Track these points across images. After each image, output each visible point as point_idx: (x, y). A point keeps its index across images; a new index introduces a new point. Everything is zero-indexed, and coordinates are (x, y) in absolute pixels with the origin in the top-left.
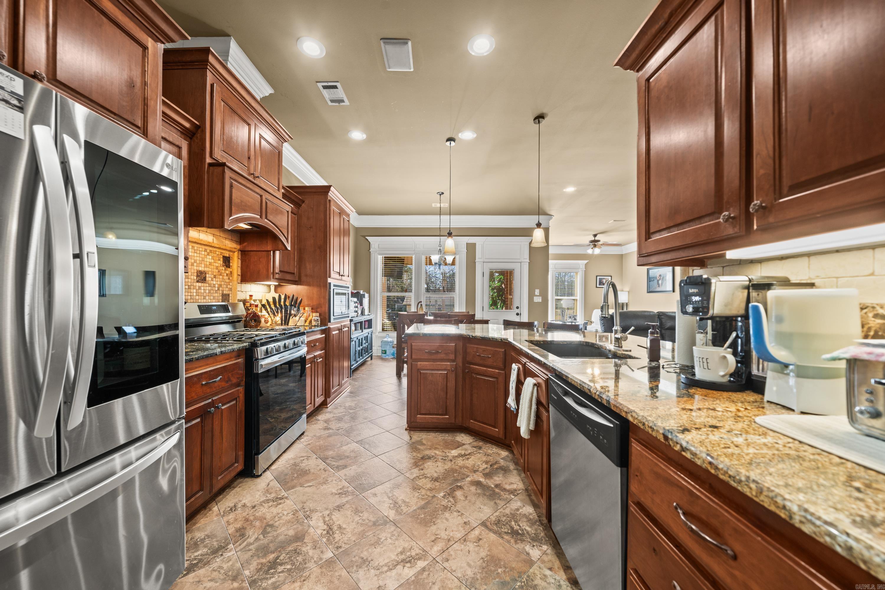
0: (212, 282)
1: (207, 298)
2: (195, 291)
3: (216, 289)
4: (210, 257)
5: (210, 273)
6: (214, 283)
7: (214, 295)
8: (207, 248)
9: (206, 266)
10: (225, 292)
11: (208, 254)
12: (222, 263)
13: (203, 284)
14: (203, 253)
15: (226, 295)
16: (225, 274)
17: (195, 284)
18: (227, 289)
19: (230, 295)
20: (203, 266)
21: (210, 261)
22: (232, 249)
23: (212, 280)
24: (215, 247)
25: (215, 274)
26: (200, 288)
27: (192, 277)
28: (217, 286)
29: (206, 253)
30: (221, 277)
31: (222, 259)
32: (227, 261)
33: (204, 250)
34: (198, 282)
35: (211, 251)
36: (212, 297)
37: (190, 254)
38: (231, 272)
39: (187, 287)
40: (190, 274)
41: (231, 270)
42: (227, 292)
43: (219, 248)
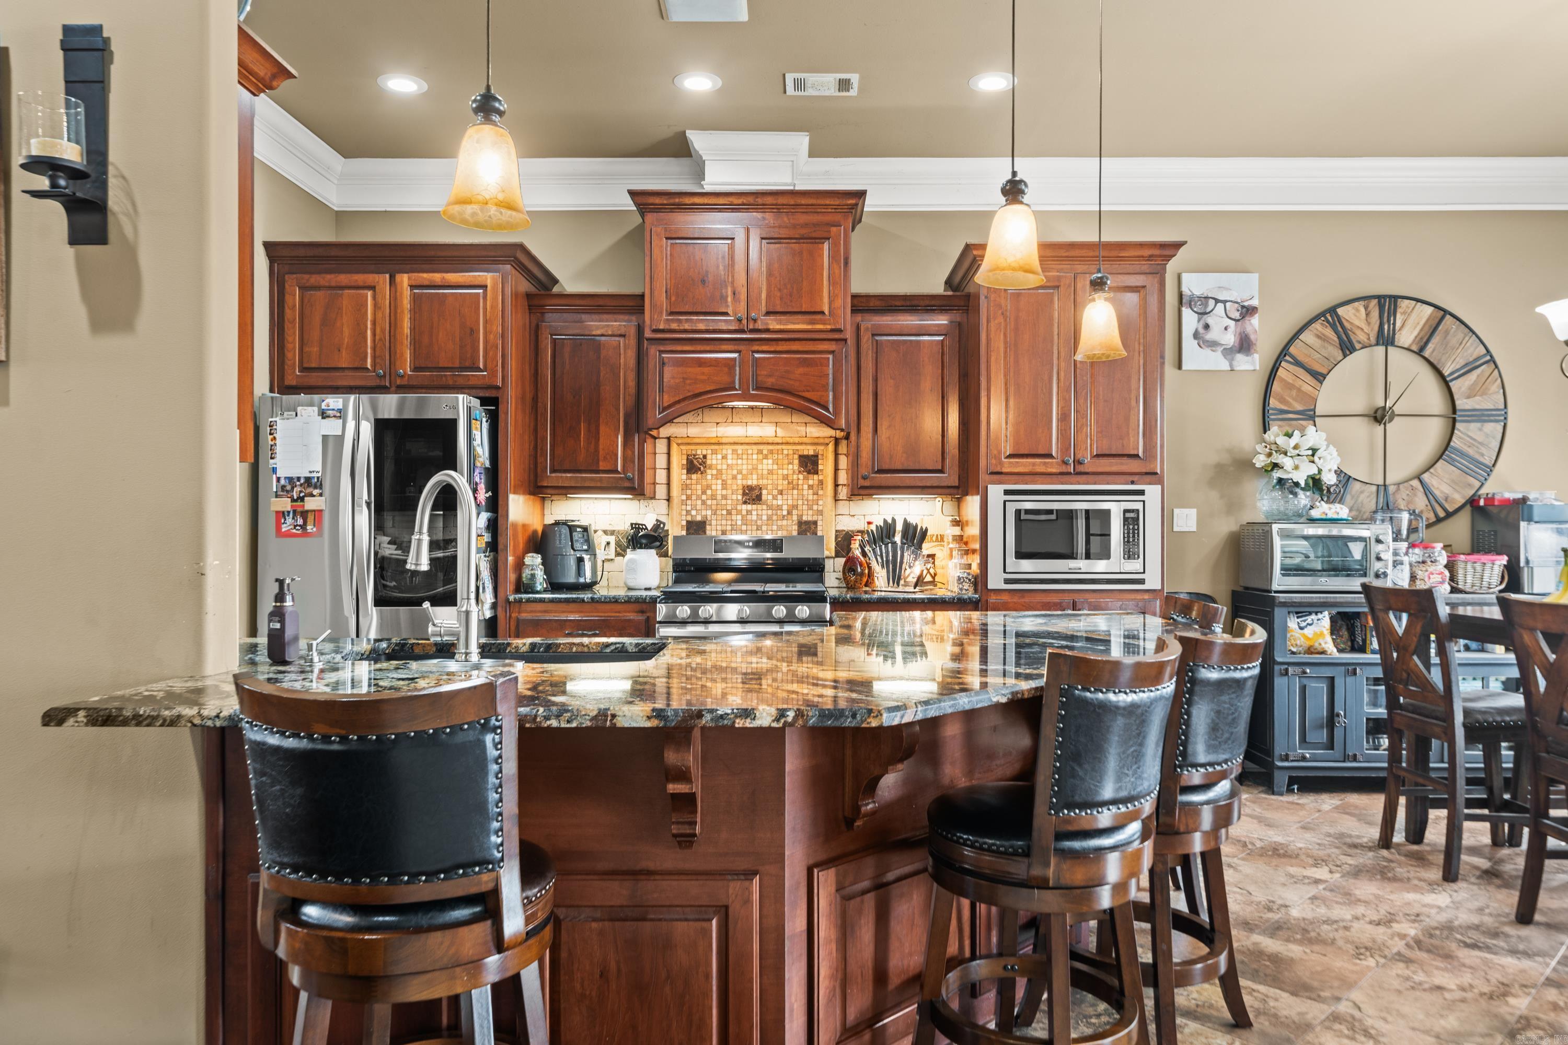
0: (775, 502)
1: (764, 528)
3: (785, 513)
4: (770, 461)
5: (770, 487)
6: (780, 503)
7: (780, 523)
8: (761, 447)
9: (761, 477)
10: (805, 518)
11: (766, 457)
12: (796, 467)
13: (755, 507)
14: (755, 457)
15: (807, 523)
16: (806, 487)
17: (739, 507)
18: (810, 512)
19: (819, 523)
20: (755, 477)
21: (770, 467)
22: (816, 441)
23: (775, 498)
24: (778, 444)
25: (780, 488)
26: (749, 512)
27: (734, 497)
28: (785, 507)
29: (761, 456)
30: (795, 492)
31: (796, 462)
32: (809, 464)
33: (755, 452)
34: (745, 503)
35: (771, 452)
36: (775, 528)
37: (730, 462)
38: (821, 482)
39: (724, 512)
40: (729, 492)
41: (821, 477)
42: (810, 519)
43: (787, 443)
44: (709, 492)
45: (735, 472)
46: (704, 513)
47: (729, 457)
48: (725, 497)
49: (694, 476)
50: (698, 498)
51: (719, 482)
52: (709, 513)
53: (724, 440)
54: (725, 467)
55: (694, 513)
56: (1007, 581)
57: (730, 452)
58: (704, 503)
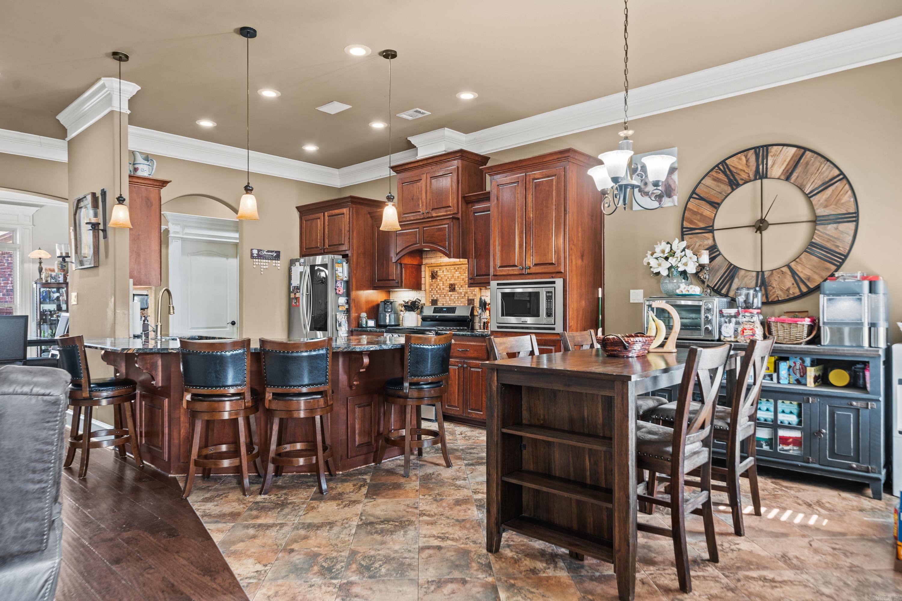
1: (456, 302)
3: (463, 295)
4: (458, 273)
5: (458, 284)
6: (461, 291)
7: (461, 300)
8: (455, 266)
9: (455, 280)
10: (470, 298)
11: (456, 271)
13: (453, 293)
14: (453, 271)
15: (471, 300)
17: (448, 293)
18: (472, 295)
19: (475, 300)
20: (453, 280)
21: (458, 275)
23: (460, 289)
24: (460, 264)
25: (461, 284)
26: (451, 295)
27: (446, 289)
28: (463, 293)
33: (453, 268)
34: (450, 291)
35: (458, 268)
36: (460, 302)
37: (445, 273)
39: (443, 295)
40: (445, 287)
42: (472, 298)
44: (438, 287)
45: (447, 278)
46: (437, 296)
47: (445, 271)
48: (443, 289)
49: (434, 280)
50: (435, 290)
51: (442, 282)
52: (438, 296)
53: (442, 264)
54: (443, 276)
55: (434, 296)
56: (498, 327)
57: (444, 269)
58: (437, 292)
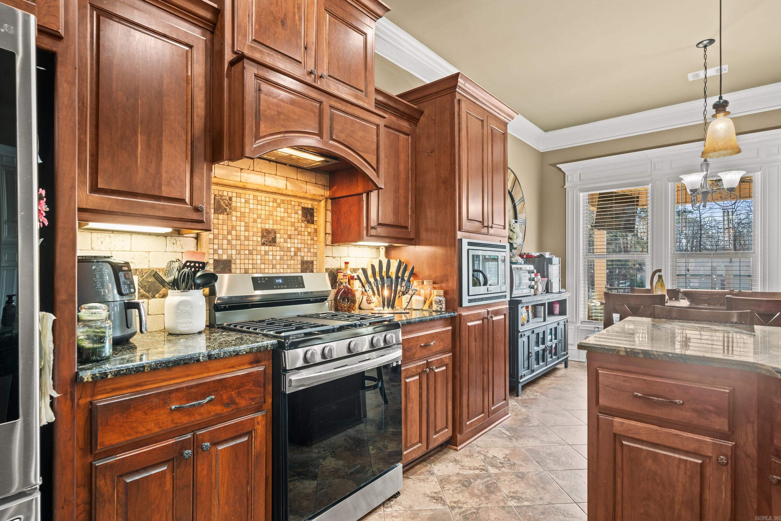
1: (278, 266)
2: (259, 257)
3: (292, 254)
4: (282, 210)
5: (282, 232)
6: (289, 245)
7: (289, 262)
8: (276, 196)
9: (275, 222)
10: (305, 259)
11: (279, 206)
12: (300, 217)
13: (271, 248)
14: (271, 204)
15: (307, 262)
16: (306, 233)
17: (259, 248)
18: (309, 254)
19: (315, 263)
20: (271, 222)
21: (282, 215)
22: (314, 197)
23: (286, 242)
24: (289, 195)
25: (289, 233)
26: (266, 253)
27: (255, 238)
28: (293, 249)
29: (275, 205)
30: (300, 237)
31: (300, 212)
32: (308, 215)
33: (272, 200)
34: (263, 244)
35: (283, 202)
36: (285, 266)
37: (251, 206)
38: (316, 230)
39: (247, 252)
40: (251, 234)
41: (316, 227)
42: (309, 259)
43: (296, 196)
44: (234, 233)
45: (255, 216)
46: (229, 252)
47: (251, 201)
48: (247, 238)
49: (221, 216)
50: (224, 237)
51: (243, 224)
52: (234, 252)
53: (249, 186)
54: (247, 210)
55: (220, 252)
57: (251, 197)
58: (229, 242)
